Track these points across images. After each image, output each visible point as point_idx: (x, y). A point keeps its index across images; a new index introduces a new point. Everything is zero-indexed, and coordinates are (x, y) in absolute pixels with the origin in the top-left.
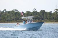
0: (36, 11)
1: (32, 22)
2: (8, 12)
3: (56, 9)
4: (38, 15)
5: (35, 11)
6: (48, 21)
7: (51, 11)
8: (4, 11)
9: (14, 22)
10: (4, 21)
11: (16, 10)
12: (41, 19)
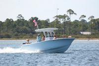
1: (54, 39)
3: (57, 16)
4: (26, 26)
5: (22, 18)
7: (48, 20)
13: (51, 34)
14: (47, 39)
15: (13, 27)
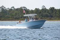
0: (46, 9)
1: (34, 20)
2: (16, 9)
4: (47, 13)
5: (44, 8)
6: (58, 19)
8: (12, 8)
9: (23, 20)
10: (12, 19)
11: (24, 7)
12: (50, 17)
13: (33, 17)
14: (31, 20)
15: (40, 13)
